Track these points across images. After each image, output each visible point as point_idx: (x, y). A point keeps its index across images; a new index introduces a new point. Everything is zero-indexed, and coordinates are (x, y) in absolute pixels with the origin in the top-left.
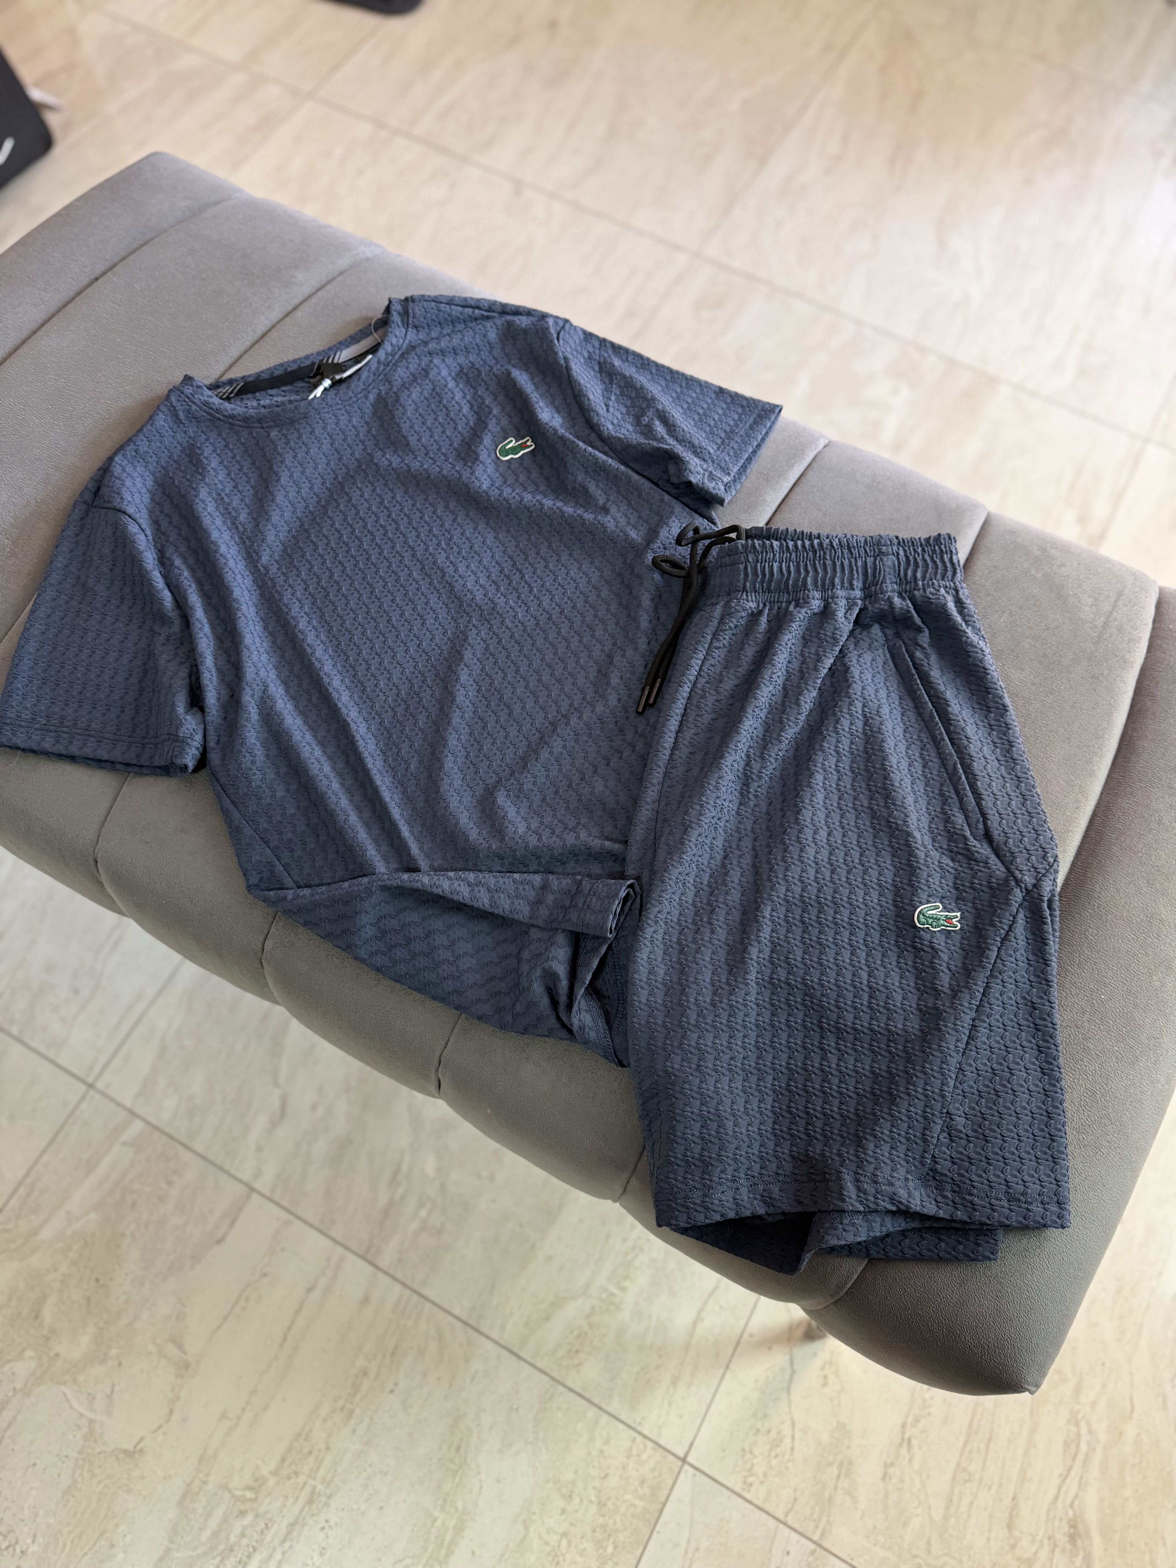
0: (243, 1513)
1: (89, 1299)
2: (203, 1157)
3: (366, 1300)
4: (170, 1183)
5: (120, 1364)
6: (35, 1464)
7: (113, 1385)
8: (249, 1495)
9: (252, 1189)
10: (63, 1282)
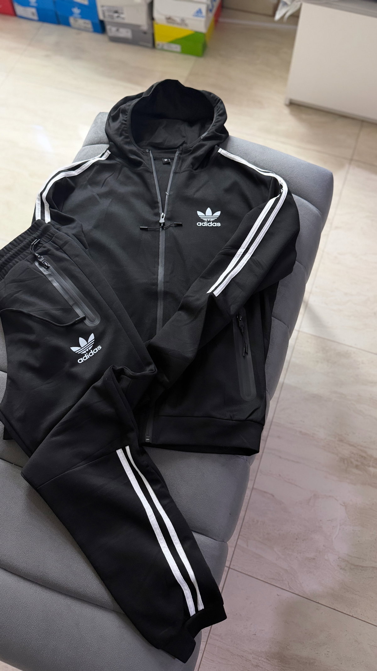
0: (352, 463)
1: (303, 540)
2: (246, 511)
3: (279, 437)
4: (258, 521)
5: (321, 520)
6: (359, 541)
7: (328, 520)
8: (346, 462)
9: (253, 488)
10: (300, 553)
